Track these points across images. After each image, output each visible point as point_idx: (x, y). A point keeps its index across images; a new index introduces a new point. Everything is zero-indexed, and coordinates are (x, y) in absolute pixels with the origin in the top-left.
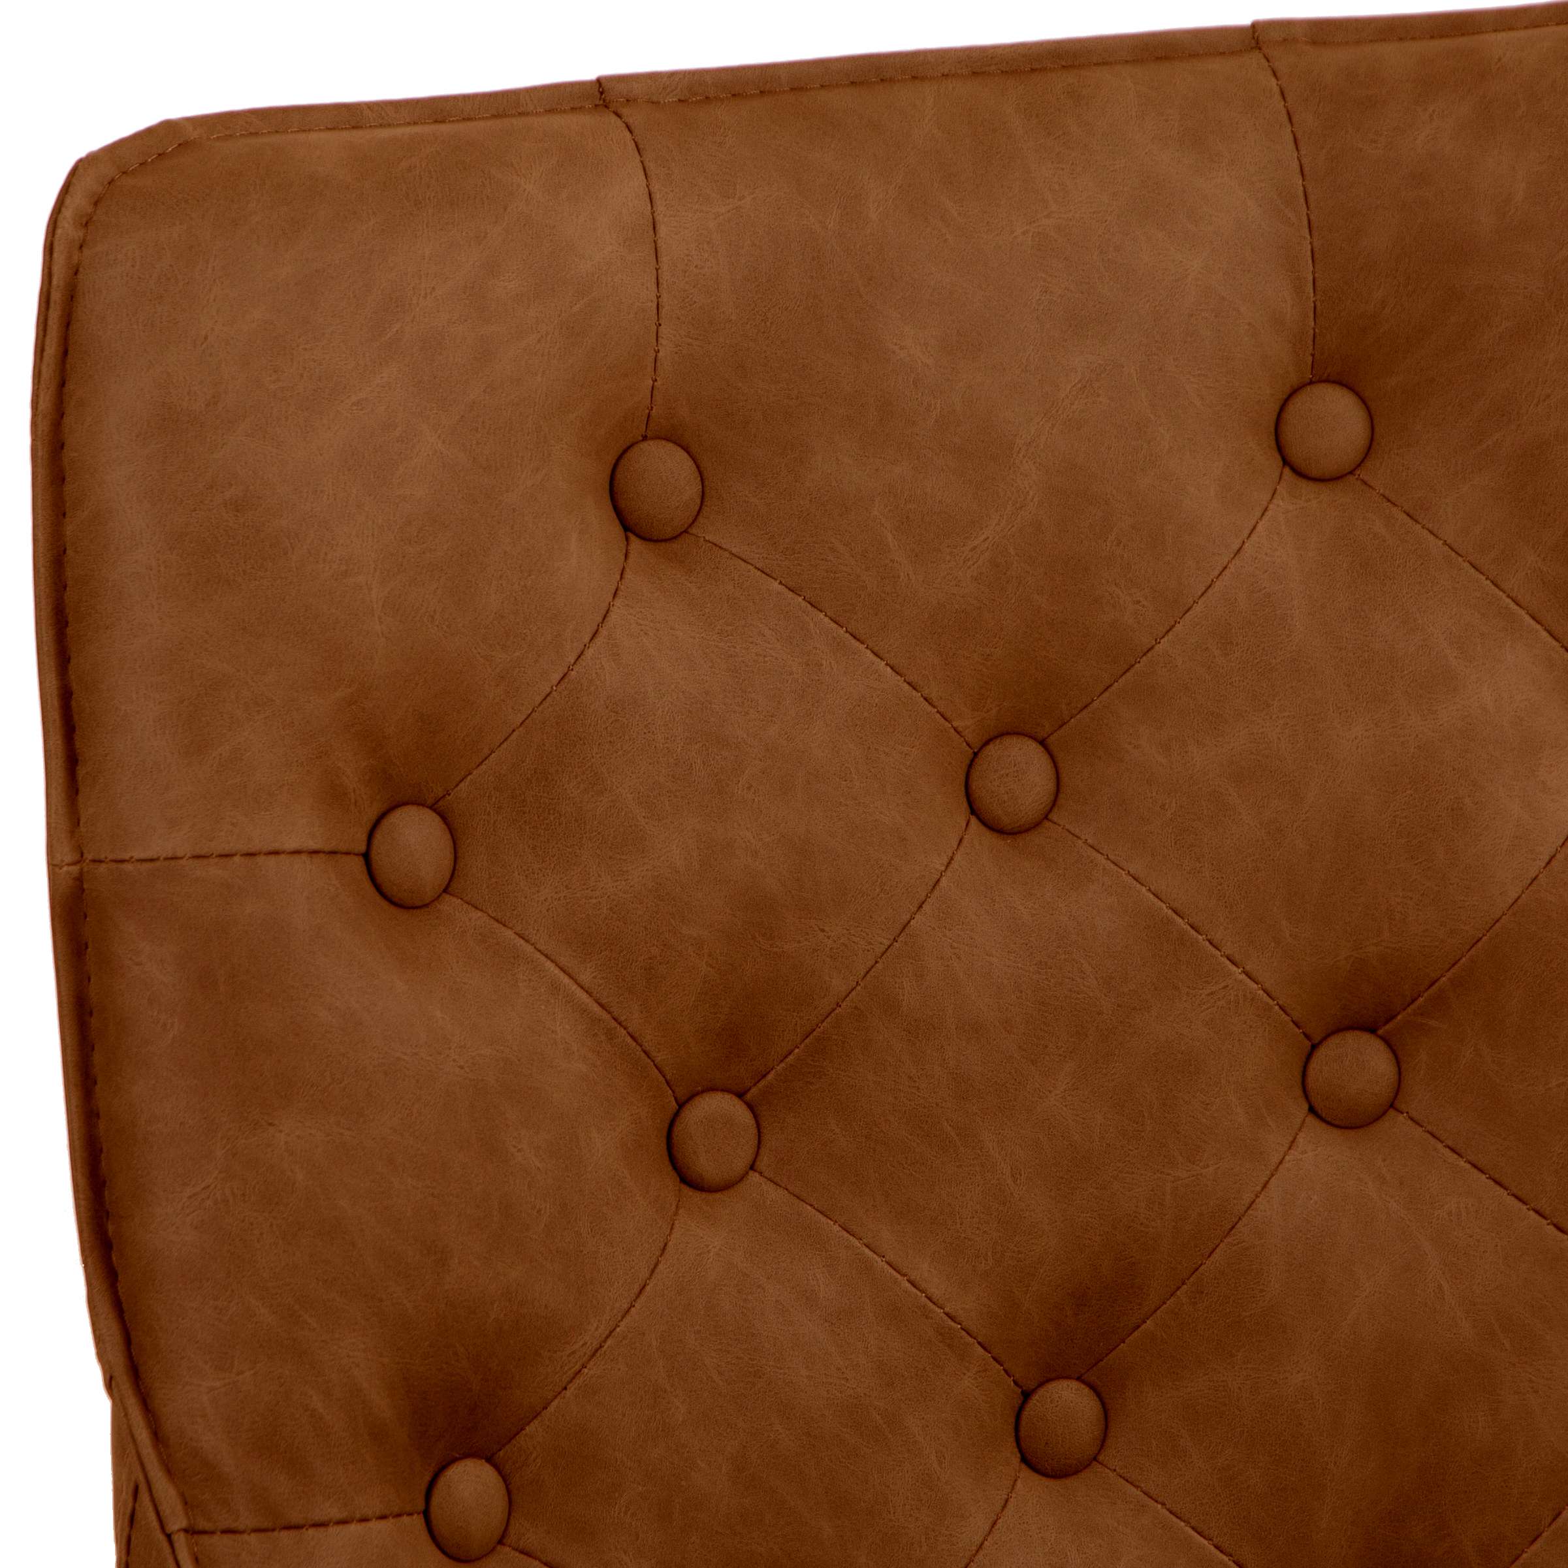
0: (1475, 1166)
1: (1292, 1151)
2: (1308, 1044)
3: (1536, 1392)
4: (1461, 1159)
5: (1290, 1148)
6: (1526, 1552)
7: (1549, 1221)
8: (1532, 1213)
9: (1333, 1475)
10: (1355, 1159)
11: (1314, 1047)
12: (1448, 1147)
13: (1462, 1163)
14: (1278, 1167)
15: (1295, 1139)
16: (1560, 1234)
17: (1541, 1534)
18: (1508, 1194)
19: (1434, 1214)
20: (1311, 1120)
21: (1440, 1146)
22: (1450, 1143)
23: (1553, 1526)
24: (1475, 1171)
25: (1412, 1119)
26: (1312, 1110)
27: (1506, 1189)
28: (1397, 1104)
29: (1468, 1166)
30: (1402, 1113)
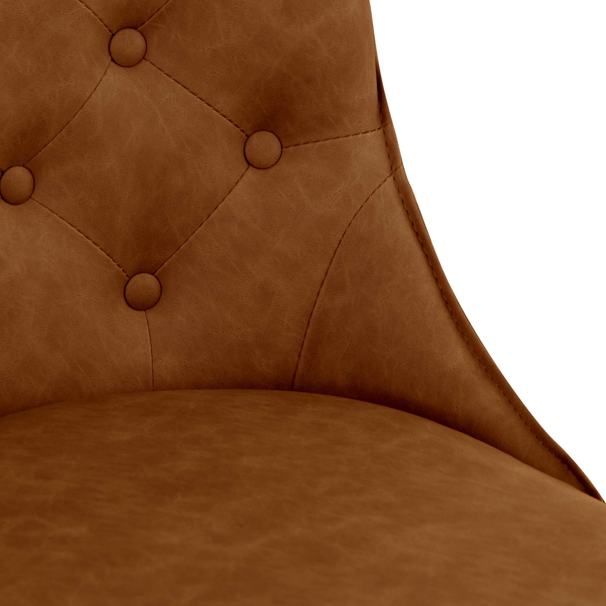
0: (176, 81)
1: (105, 76)
2: (111, 34)
3: (201, 168)
4: (171, 78)
5: (104, 75)
6: (197, 230)
7: (205, 102)
8: (198, 99)
9: (123, 202)
10: (130, 79)
11: (113, 35)
12: (165, 73)
13: (171, 80)
14: (100, 82)
15: (106, 71)
16: (209, 107)
17: (203, 223)
18: (189, 92)
19: (160, 100)
20: (112, 64)
21: (162, 73)
22: (166, 72)
23: (207, 220)
24: (176, 83)
25: (151, 63)
26: (113, 60)
27: (188, 89)
28: (145, 57)
29: (173, 81)
30: (148, 61)
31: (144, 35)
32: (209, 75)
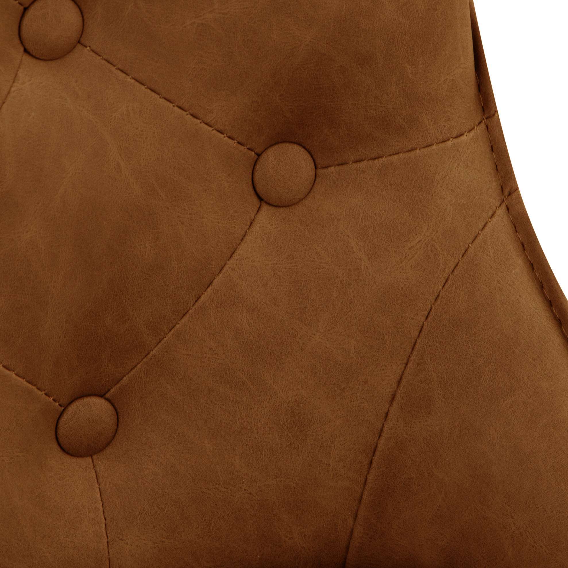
31: (79, 4)
32: (194, 67)
